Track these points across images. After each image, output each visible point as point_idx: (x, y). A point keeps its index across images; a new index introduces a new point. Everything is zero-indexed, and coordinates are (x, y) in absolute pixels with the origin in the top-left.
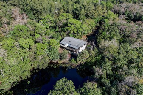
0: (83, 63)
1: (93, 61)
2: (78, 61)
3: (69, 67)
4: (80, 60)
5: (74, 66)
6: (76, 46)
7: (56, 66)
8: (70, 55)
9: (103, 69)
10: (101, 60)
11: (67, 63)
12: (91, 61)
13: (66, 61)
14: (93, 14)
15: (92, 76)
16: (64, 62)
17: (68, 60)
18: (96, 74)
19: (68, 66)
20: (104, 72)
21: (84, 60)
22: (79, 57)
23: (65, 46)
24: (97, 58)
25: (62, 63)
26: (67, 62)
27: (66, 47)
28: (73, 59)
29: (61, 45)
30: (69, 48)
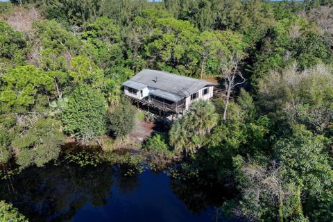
0: (192, 149)
1: (234, 143)
2: (172, 140)
3: (139, 164)
4: (179, 139)
5: (157, 161)
6: (174, 94)
7: (89, 160)
8: (152, 125)
9: (285, 171)
10: (267, 136)
11: (133, 152)
12: (224, 142)
13: (133, 142)
14: (238, 21)
15: (227, 208)
16: (124, 145)
17: (141, 139)
18: (246, 197)
19: (134, 160)
20: (291, 186)
21: (195, 139)
22: (179, 126)
23: (139, 93)
24: (250, 131)
25: (114, 151)
26: (138, 147)
27: (141, 98)
28: (159, 136)
29: (127, 92)
30: (150, 101)
